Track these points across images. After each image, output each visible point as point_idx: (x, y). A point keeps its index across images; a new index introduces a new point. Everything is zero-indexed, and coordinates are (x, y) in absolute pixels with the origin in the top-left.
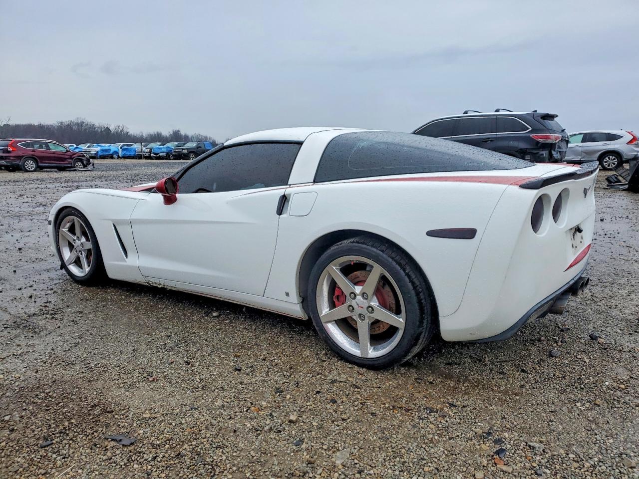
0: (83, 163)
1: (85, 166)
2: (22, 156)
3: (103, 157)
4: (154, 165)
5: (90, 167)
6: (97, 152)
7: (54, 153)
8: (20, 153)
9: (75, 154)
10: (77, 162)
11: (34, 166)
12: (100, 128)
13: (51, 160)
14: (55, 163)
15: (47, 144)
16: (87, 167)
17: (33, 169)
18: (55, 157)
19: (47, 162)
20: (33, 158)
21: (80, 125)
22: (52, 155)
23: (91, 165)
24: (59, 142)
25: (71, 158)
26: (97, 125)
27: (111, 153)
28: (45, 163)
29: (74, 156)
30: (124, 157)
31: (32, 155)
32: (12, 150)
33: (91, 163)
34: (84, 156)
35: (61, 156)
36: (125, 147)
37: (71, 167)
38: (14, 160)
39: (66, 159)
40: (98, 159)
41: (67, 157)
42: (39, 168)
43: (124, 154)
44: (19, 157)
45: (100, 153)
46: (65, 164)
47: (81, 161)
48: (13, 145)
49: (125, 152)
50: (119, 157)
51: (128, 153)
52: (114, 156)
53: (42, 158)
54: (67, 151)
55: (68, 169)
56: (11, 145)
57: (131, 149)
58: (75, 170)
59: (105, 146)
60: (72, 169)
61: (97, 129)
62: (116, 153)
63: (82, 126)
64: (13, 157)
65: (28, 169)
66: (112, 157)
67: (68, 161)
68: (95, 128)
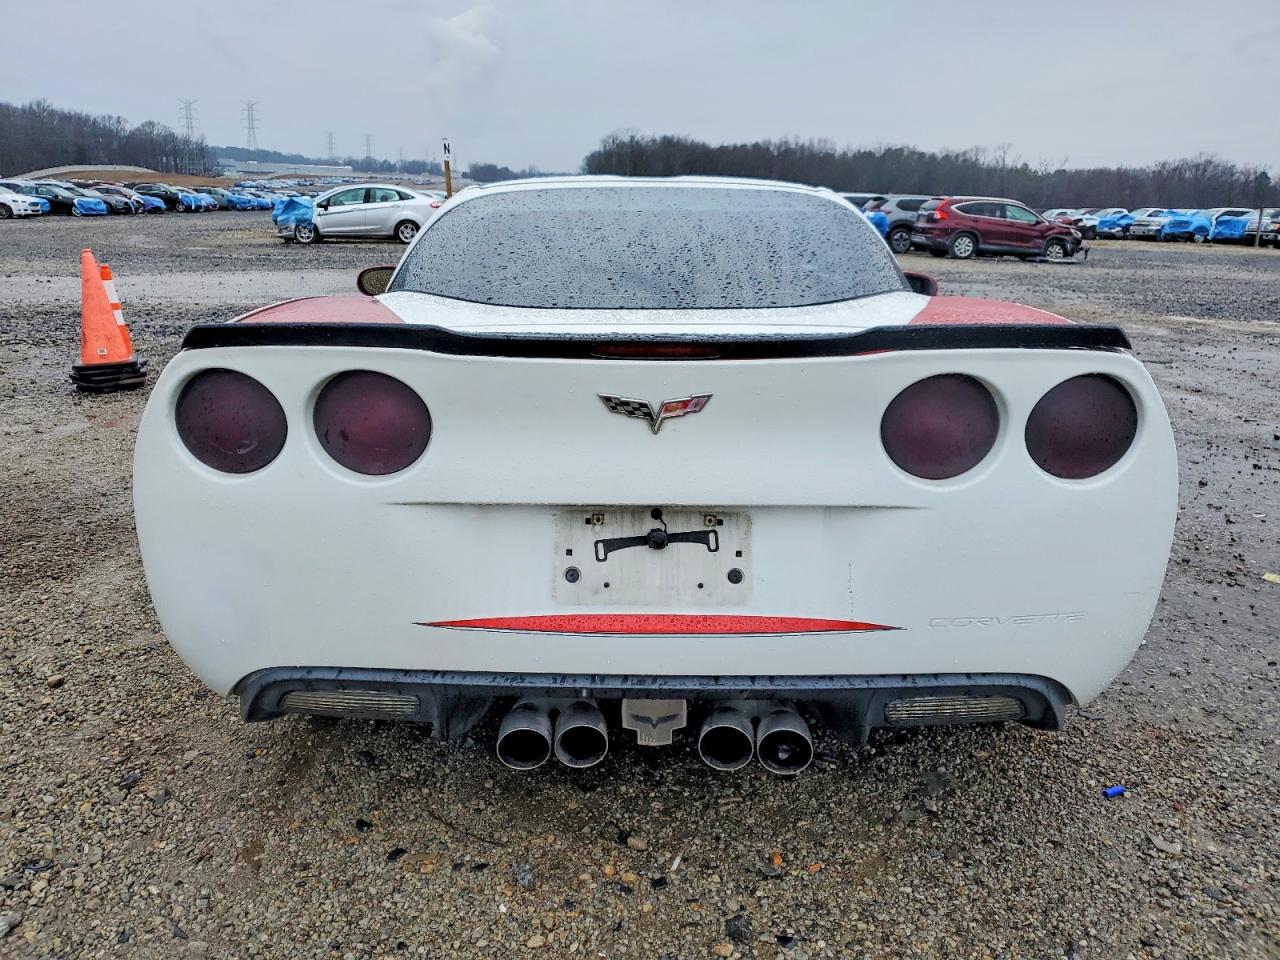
0: (1064, 248)
1: (1066, 254)
2: (953, 230)
3: (1172, 238)
4: (1230, 261)
5: (1080, 256)
6: (1163, 227)
7: (1012, 225)
8: (951, 224)
9: (1053, 228)
10: (1052, 245)
11: (971, 249)
12: (1247, 174)
13: (1001, 239)
14: (1009, 245)
15: (1002, 208)
16: (1071, 255)
17: (968, 253)
18: (1012, 233)
19: (994, 241)
20: (971, 234)
21: (1201, 168)
22: (1008, 229)
23: (1082, 252)
24: (1027, 205)
25: (1043, 237)
26: (1240, 166)
27: (1191, 229)
28: (990, 244)
29: (1050, 232)
30: (1217, 241)
31: (972, 228)
32: (941, 219)
33: (1081, 249)
34: (1070, 234)
35: (1024, 231)
36: (1226, 218)
37: (1039, 255)
38: (939, 236)
39: (1029, 238)
40: (1161, 241)
41: (1034, 234)
42: (979, 254)
43: (1219, 232)
44: (946, 232)
45: (1167, 230)
46: (1029, 247)
47: (1061, 242)
48: (944, 209)
49: (1220, 228)
50: (1206, 241)
51: (1227, 232)
52: (1197, 237)
53: (988, 235)
54: (1038, 223)
55: (1031, 258)
56: (941, 209)
57: (1238, 222)
58: (1046, 262)
59: (1185, 215)
60: (1038, 259)
61: (1237, 175)
62: (1202, 229)
63: (1205, 170)
64: (940, 229)
65: (958, 253)
66: (1189, 238)
67: (1036, 243)
68: (1233, 175)
